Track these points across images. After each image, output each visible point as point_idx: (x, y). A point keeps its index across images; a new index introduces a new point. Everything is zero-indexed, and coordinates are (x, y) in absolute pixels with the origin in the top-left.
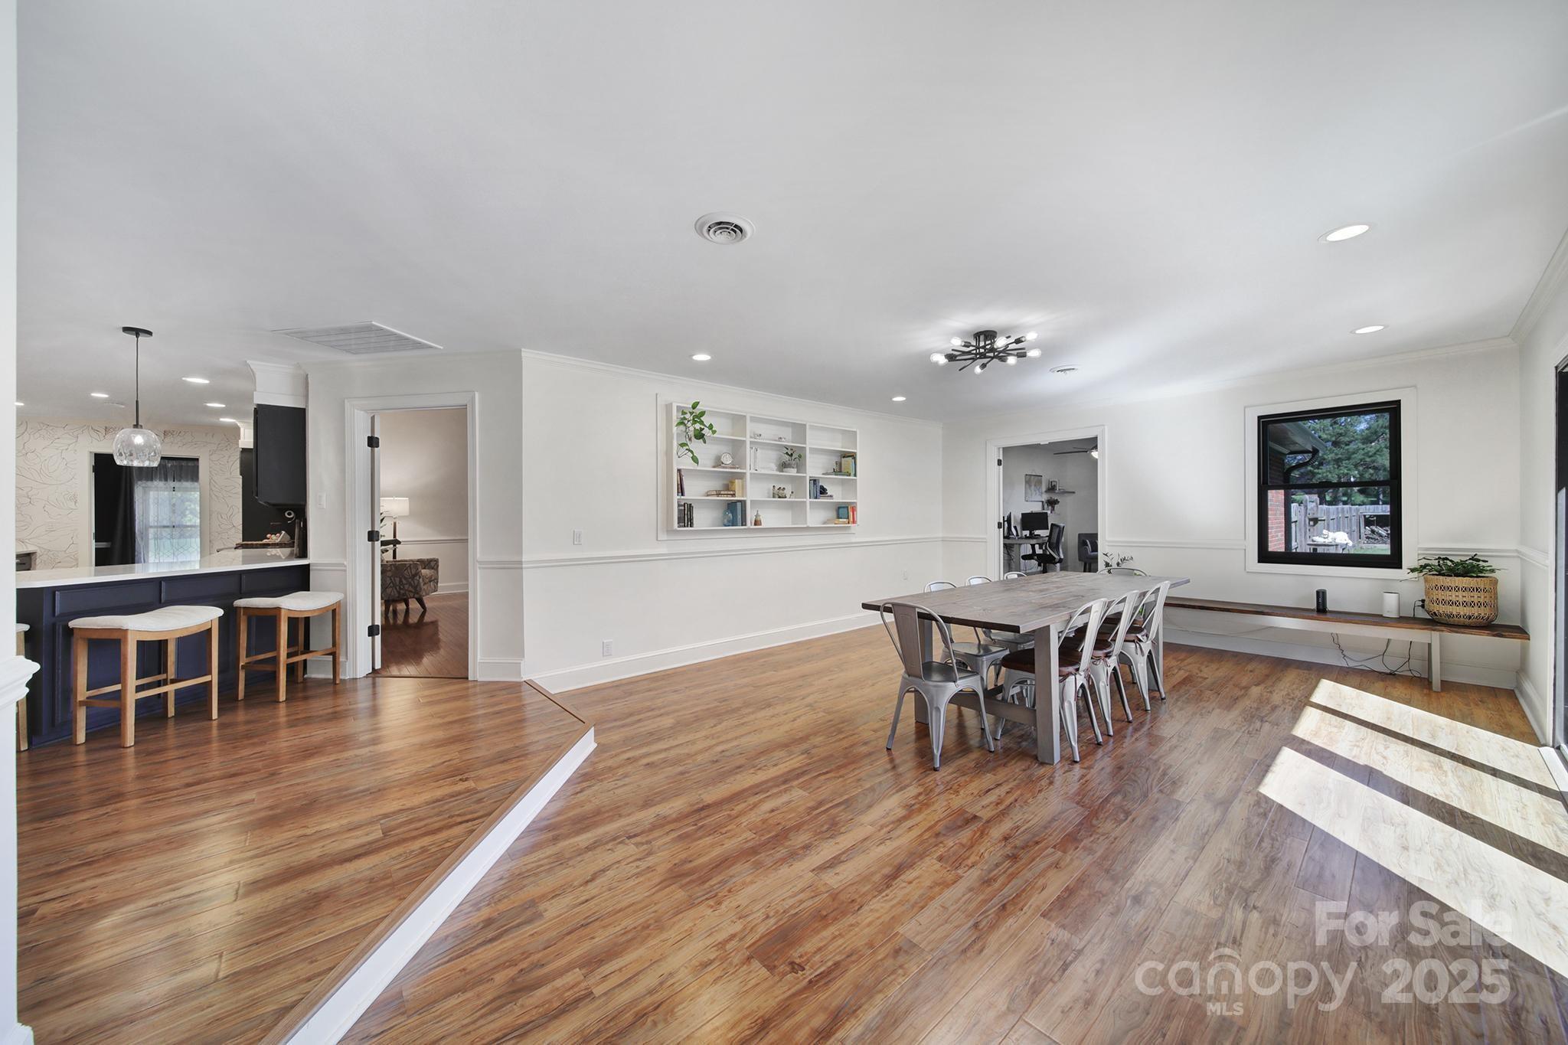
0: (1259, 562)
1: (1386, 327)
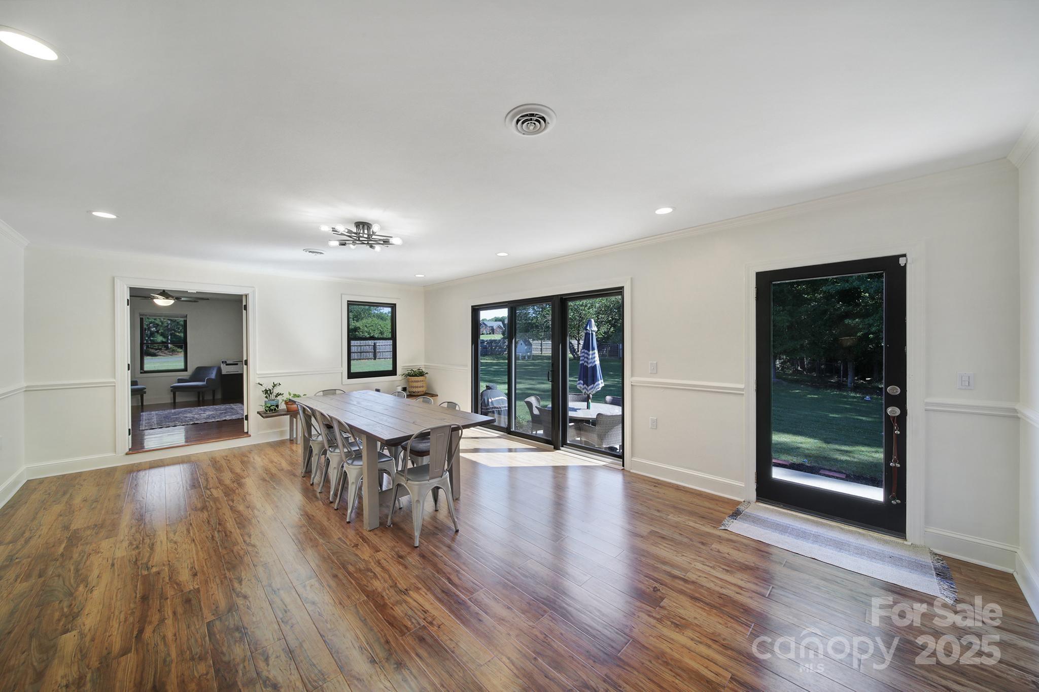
0: (348, 378)
1: (425, 276)
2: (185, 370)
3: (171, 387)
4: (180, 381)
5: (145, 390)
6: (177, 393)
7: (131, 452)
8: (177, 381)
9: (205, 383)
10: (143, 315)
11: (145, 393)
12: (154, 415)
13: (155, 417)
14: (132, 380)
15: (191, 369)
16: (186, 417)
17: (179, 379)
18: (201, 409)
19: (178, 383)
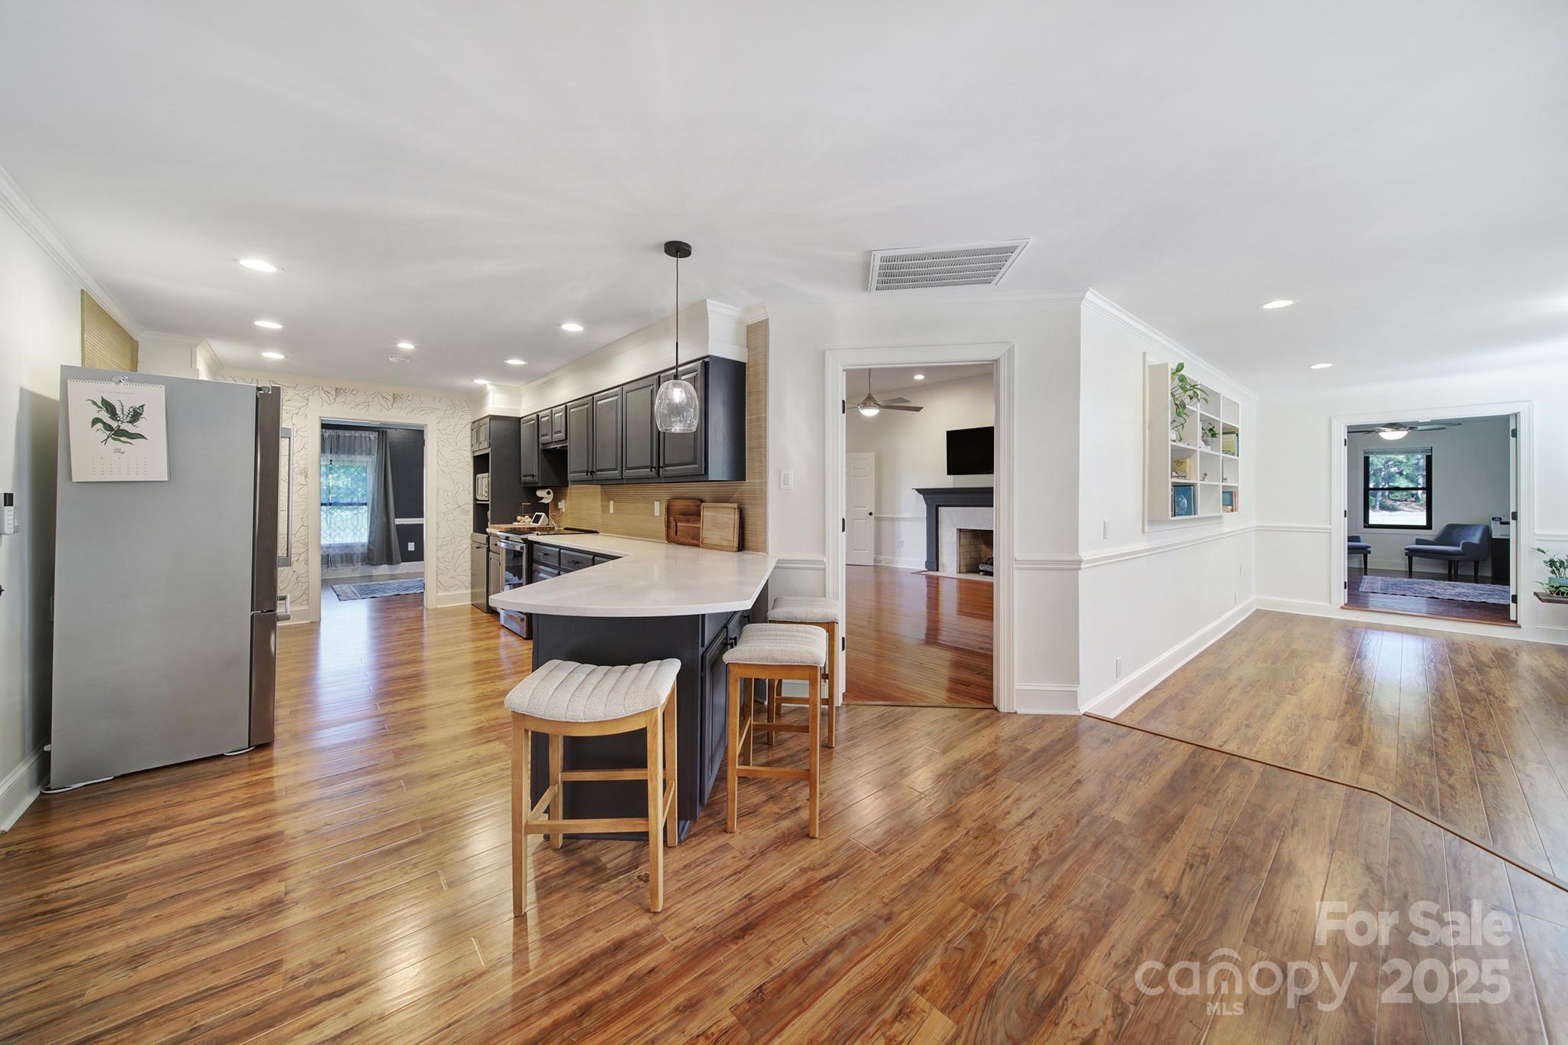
2: (1429, 526)
3: (1406, 549)
4: (1419, 542)
5: (1369, 549)
6: (1415, 559)
7: (1346, 607)
8: (1415, 542)
9: (1460, 548)
10: (1367, 453)
11: (1370, 552)
12: (1379, 582)
13: (1380, 582)
14: (1351, 535)
15: (1438, 527)
16: (1424, 589)
17: (1417, 540)
18: (1450, 585)
19: (1417, 544)
